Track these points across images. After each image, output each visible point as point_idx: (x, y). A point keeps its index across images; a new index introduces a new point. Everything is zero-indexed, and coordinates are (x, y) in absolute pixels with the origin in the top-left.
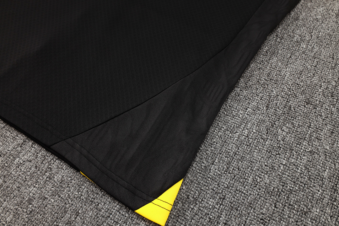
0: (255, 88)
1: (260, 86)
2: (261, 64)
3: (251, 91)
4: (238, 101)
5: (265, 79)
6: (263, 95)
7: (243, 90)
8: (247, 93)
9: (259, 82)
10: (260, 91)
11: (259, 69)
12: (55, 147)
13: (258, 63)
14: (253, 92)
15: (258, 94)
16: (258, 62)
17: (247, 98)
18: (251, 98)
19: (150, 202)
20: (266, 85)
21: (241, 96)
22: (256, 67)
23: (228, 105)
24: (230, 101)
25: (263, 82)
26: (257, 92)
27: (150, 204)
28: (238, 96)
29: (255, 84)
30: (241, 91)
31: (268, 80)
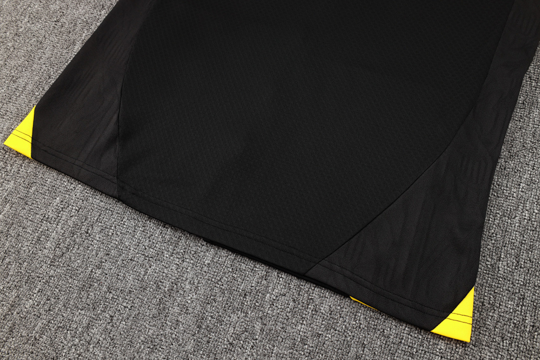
0: (522, 156)
1: (528, 152)
2: (520, 121)
3: (518, 160)
4: (506, 177)
5: (531, 142)
6: (533, 162)
7: (508, 161)
8: (514, 164)
9: (525, 147)
10: (529, 158)
11: (520, 128)
12: (311, 273)
13: (517, 121)
14: (521, 161)
15: (528, 163)
16: (517, 119)
17: (516, 171)
18: (522, 170)
19: (445, 318)
20: (534, 149)
21: (509, 170)
22: (516, 126)
23: (495, 183)
24: (496, 178)
25: (529, 145)
26: (526, 160)
27: (446, 320)
28: (505, 169)
29: (521, 151)
30: (506, 162)
31: (535, 141)
